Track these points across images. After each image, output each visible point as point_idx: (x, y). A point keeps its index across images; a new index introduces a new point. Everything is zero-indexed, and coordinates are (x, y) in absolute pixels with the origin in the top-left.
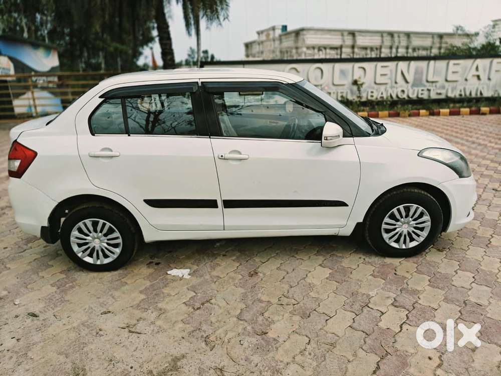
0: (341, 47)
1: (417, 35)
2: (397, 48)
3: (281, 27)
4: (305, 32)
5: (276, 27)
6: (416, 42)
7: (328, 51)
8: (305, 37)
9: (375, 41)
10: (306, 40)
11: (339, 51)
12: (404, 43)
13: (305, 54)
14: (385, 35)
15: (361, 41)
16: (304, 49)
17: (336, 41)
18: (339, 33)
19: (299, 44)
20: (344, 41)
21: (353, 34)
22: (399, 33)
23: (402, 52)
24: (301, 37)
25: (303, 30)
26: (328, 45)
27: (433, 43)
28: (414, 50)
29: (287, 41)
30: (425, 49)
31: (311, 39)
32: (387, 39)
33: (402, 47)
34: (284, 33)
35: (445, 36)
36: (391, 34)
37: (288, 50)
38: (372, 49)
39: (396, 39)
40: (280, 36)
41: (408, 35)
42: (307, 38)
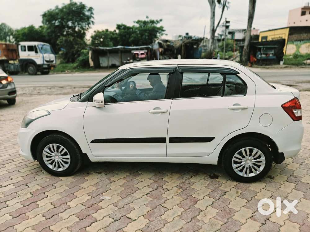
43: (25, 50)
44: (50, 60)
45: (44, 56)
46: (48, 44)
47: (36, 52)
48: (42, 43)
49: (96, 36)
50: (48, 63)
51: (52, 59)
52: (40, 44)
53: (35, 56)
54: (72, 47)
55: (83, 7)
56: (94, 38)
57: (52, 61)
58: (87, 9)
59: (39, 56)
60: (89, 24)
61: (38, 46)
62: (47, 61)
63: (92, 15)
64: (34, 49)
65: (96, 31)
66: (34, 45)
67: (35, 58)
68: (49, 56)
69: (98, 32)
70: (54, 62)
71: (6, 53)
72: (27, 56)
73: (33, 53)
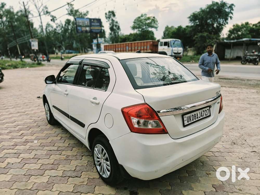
43: (162, 45)
44: (178, 52)
45: (173, 50)
46: (180, 40)
47: (169, 46)
48: (175, 40)
49: (234, 30)
50: (175, 55)
51: (179, 52)
52: (173, 40)
53: (167, 49)
54: (205, 41)
55: (224, 5)
56: (231, 32)
57: (180, 53)
58: (228, 6)
59: (170, 50)
60: (226, 19)
61: (170, 42)
62: (175, 53)
63: (232, 11)
64: (168, 44)
65: (235, 25)
66: (168, 41)
67: (167, 51)
68: (178, 49)
69: (237, 26)
70: (182, 54)
71: (152, 48)
72: (163, 50)
73: (166, 47)
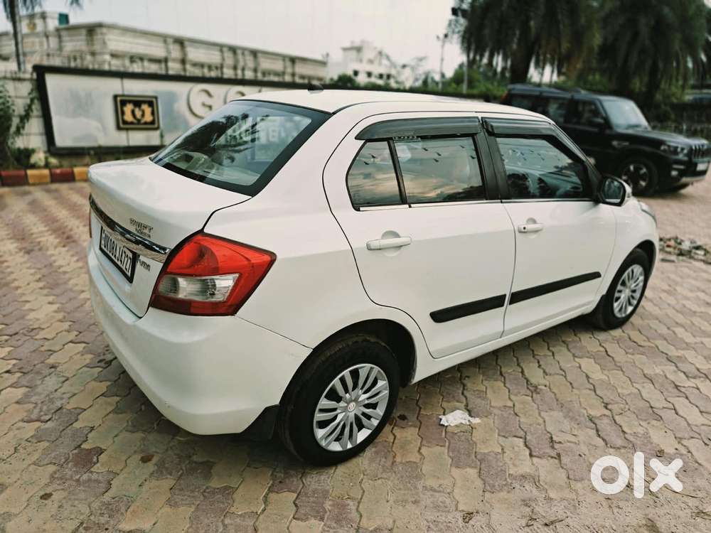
0: (166, 60)
1: (267, 55)
2: (243, 69)
3: (57, 16)
4: (104, 30)
5: (48, 15)
6: (265, 64)
7: (146, 64)
8: (107, 37)
9: (213, 57)
10: (108, 43)
11: (163, 65)
12: (250, 63)
13: (110, 64)
14: (225, 49)
15: (194, 54)
16: (107, 57)
17: (158, 51)
18: (162, 39)
19: (97, 47)
20: (168, 51)
21: (180, 42)
22: (244, 49)
23: (249, 75)
24: (98, 37)
25: (100, 25)
26: (147, 55)
27: (285, 67)
28: (264, 74)
29: (71, 41)
30: (277, 74)
31: (116, 43)
32: (229, 56)
33: (250, 69)
34: (63, 26)
35: (297, 61)
36: (233, 50)
37: (78, 55)
38: (210, 67)
39: (240, 57)
40: (58, 30)
41: (255, 53)
42: (109, 40)
